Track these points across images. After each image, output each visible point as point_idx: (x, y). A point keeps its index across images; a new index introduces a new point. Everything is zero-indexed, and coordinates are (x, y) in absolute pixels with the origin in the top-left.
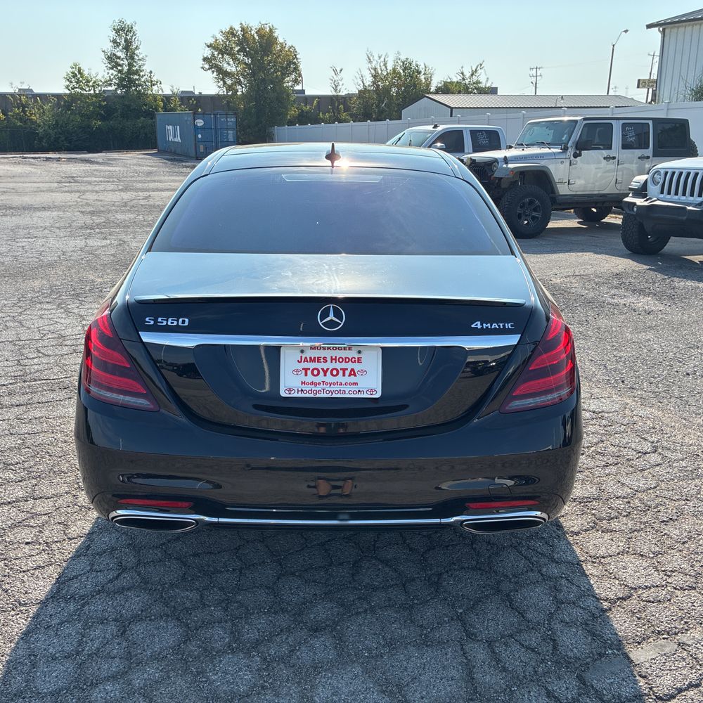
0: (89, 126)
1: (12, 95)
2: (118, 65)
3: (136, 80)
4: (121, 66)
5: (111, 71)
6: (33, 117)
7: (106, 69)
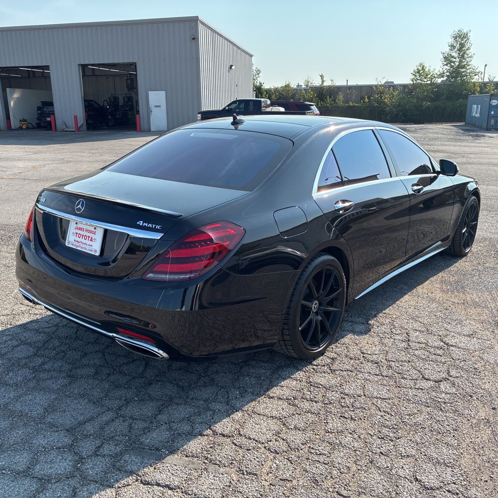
0: (421, 106)
1: (376, 86)
2: (451, 62)
3: (464, 72)
4: (454, 62)
5: (446, 67)
6: (386, 100)
7: (442, 65)
